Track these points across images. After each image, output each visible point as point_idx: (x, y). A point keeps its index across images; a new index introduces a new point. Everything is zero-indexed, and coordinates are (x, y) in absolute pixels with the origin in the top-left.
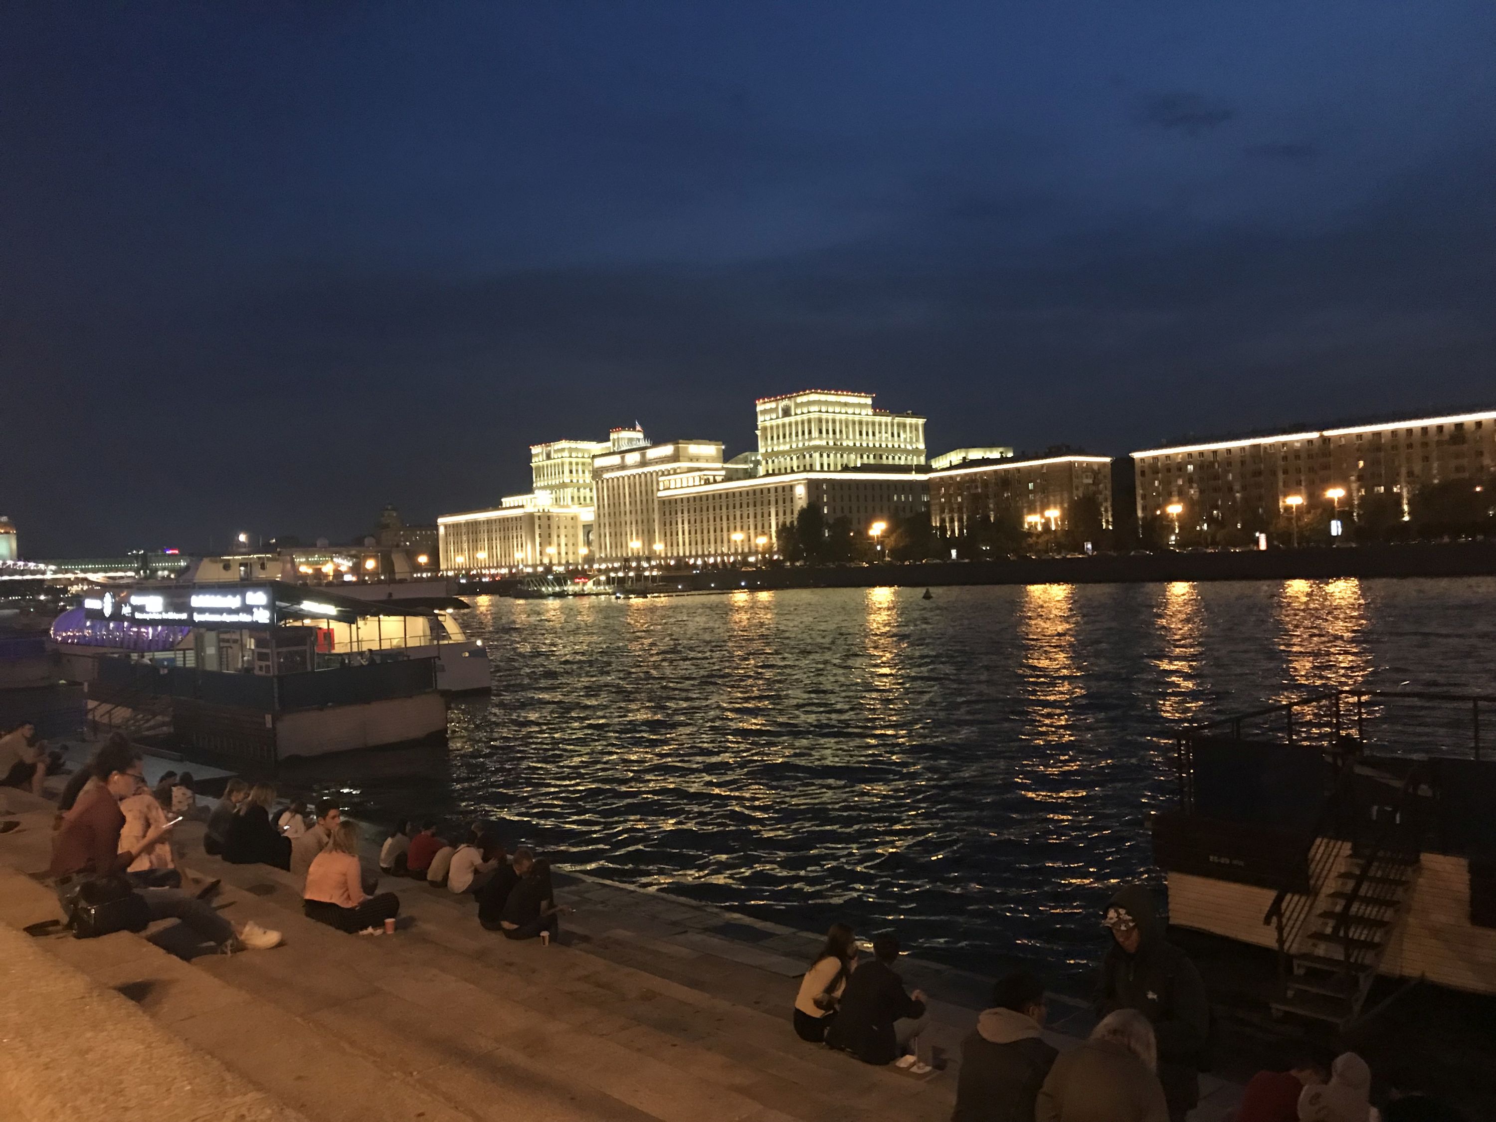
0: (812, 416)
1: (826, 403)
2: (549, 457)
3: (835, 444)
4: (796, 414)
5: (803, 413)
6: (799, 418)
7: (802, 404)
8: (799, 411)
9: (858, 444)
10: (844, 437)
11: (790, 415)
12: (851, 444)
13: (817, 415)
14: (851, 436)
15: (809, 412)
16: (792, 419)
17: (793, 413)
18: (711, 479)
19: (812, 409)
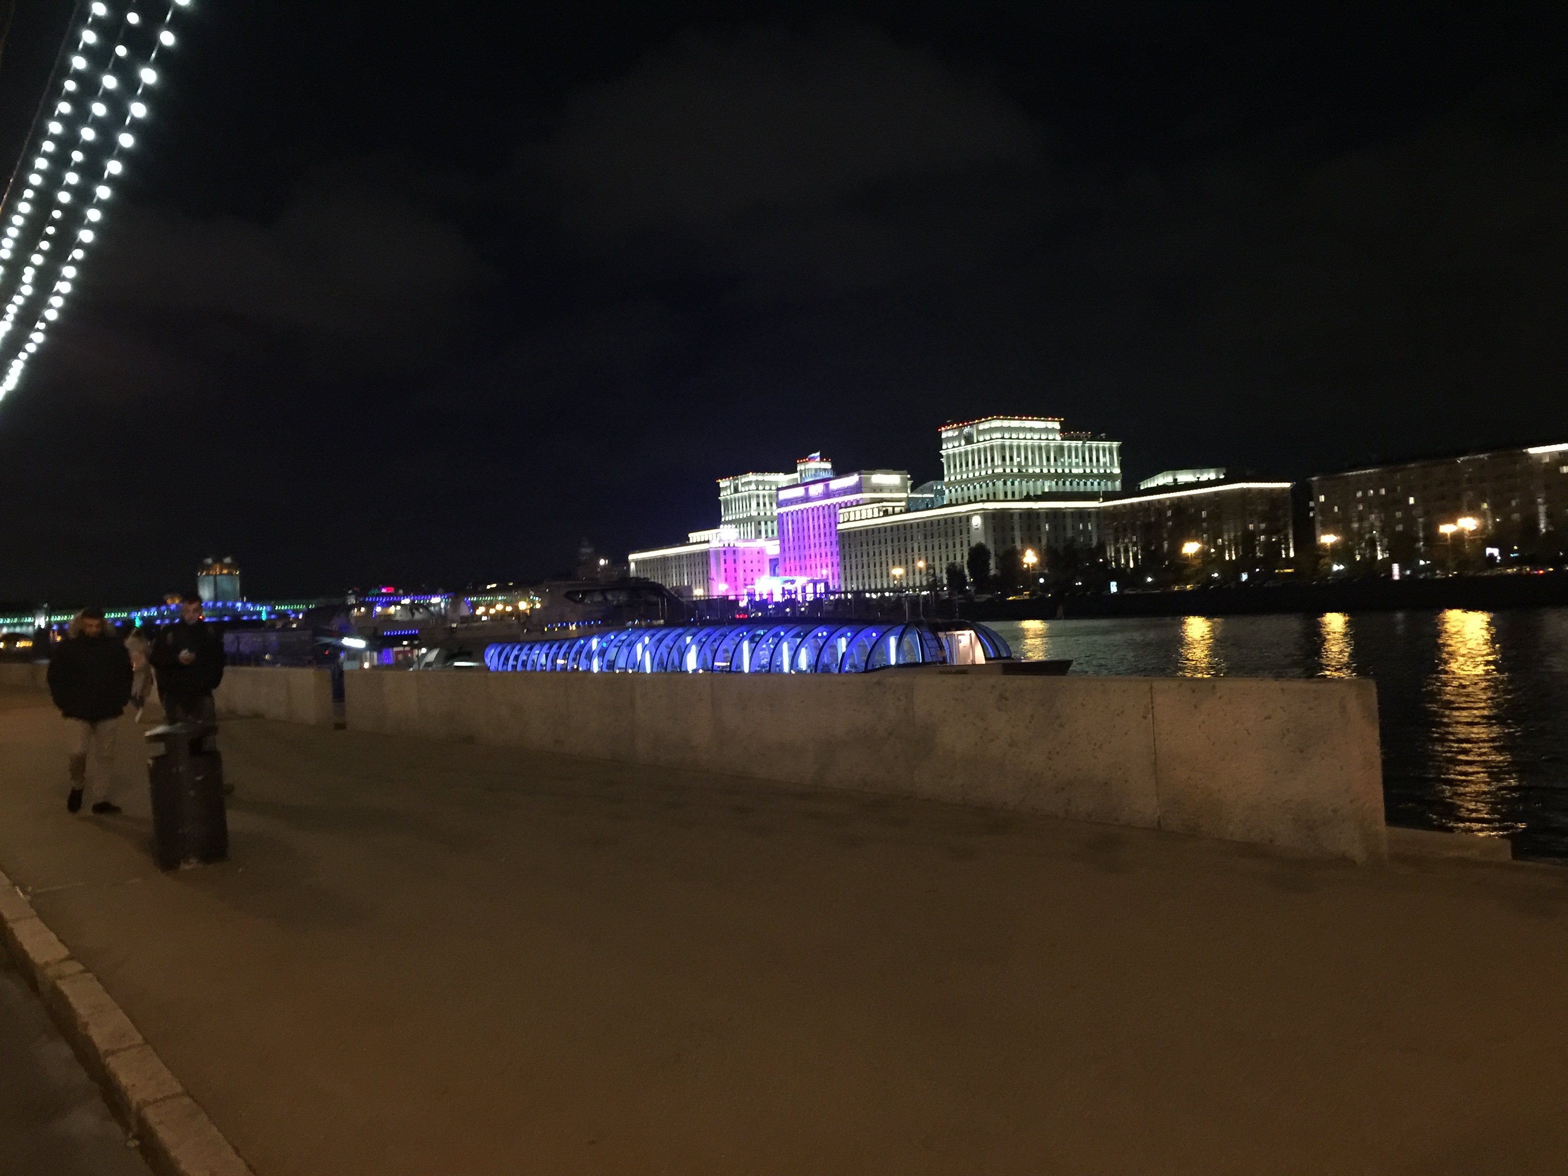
0: (994, 443)
1: (1010, 429)
2: (736, 490)
3: (1019, 471)
4: (978, 442)
5: (985, 440)
6: (981, 445)
7: (984, 431)
8: (981, 439)
9: (1045, 471)
10: (1030, 464)
11: (972, 443)
12: (1038, 471)
13: (999, 442)
14: (1037, 463)
15: (991, 439)
16: (975, 446)
17: (975, 441)
18: (890, 509)
19: (994, 436)
